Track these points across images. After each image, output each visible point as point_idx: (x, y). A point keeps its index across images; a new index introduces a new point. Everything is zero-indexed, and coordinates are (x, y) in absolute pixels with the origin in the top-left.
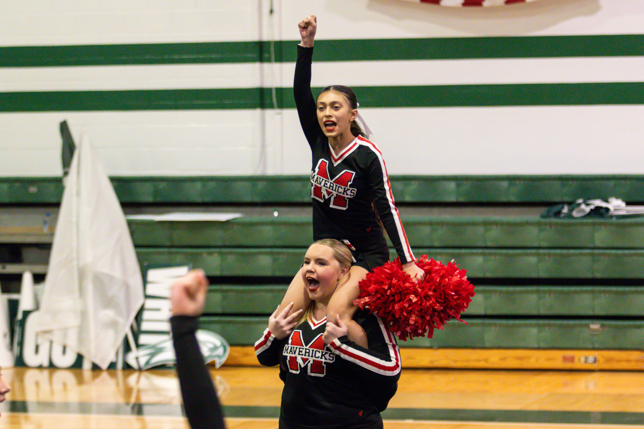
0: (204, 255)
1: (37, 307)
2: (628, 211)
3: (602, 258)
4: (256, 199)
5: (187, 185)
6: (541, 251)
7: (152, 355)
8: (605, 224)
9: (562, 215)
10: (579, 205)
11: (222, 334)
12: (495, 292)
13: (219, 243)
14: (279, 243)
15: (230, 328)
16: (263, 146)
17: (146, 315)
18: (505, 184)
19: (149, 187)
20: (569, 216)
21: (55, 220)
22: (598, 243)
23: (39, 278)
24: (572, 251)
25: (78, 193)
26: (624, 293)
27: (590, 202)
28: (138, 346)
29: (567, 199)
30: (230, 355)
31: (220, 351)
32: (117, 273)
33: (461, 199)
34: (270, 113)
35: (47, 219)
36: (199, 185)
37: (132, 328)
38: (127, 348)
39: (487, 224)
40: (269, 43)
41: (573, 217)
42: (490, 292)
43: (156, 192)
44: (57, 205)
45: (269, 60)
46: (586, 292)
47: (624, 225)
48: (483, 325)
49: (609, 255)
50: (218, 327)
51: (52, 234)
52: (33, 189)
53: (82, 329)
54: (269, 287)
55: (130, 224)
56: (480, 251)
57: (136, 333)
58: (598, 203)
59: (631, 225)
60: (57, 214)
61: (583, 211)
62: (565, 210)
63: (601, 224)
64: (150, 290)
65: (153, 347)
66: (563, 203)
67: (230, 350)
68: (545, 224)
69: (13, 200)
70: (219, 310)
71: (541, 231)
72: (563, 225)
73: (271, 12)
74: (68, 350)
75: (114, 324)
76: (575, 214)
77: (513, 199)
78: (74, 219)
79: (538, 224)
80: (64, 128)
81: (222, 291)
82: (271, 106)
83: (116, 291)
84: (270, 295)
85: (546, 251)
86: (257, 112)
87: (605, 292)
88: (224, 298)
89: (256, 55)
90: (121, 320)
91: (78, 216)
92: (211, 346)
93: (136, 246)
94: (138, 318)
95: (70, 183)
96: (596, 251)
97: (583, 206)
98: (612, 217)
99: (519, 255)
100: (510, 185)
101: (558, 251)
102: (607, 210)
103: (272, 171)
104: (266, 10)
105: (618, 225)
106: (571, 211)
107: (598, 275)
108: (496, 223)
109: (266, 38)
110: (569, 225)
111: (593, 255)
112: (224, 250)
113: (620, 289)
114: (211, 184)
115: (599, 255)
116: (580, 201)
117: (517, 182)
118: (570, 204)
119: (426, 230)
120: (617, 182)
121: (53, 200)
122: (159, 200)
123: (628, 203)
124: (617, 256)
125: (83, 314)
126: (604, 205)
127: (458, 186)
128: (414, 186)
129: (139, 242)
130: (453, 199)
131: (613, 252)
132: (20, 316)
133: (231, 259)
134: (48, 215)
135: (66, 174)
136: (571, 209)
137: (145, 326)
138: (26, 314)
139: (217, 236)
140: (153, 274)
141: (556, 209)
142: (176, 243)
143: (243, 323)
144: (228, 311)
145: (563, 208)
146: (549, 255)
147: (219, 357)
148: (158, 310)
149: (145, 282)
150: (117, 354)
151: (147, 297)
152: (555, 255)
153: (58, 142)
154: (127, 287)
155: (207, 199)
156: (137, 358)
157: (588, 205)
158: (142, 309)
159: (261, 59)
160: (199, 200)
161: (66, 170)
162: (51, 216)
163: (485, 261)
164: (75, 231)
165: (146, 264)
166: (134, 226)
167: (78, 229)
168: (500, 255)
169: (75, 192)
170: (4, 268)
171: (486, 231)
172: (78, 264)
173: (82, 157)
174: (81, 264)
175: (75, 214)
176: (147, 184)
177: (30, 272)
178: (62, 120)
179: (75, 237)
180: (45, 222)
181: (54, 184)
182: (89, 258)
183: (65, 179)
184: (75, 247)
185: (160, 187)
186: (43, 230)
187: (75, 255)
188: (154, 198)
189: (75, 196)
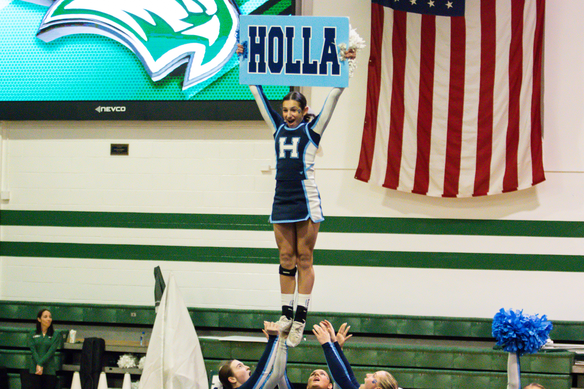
2: (554, 347)
5: (243, 316)
6: (492, 373)
8: (539, 356)
14: (306, 361)
18: (469, 324)
19: (216, 316)
21: (149, 337)
22: (533, 370)
23: (135, 378)
25: (165, 319)
32: (191, 376)
33: (437, 334)
35: (143, 336)
36: (251, 316)
39: (454, 352)
43: (220, 321)
44: (151, 326)
47: (553, 357)
51: (146, 347)
52: (134, 314)
55: (201, 342)
56: (448, 371)
59: (557, 357)
60: (151, 332)
68: (496, 354)
69: (119, 322)
71: (493, 359)
77: (473, 335)
78: (162, 337)
79: (491, 354)
80: (157, 272)
85: (496, 373)
91: (165, 334)
93: (205, 358)
95: (159, 310)
96: (532, 375)
98: (543, 350)
99: (478, 375)
100: (472, 325)
105: (548, 357)
108: (461, 352)
111: (529, 377)
114: (260, 316)
115: (534, 377)
117: (477, 323)
119: (412, 355)
121: (148, 323)
122: (222, 326)
123: (555, 342)
127: (435, 324)
128: (404, 323)
129: (207, 356)
130: (431, 334)
131: (544, 375)
134: (144, 333)
135: (157, 304)
140: (216, 378)
146: (498, 376)
152: (502, 376)
153: (152, 281)
154: (197, 386)
160: (250, 326)
161: (158, 301)
162: (146, 334)
163: (453, 379)
164: (162, 345)
165: (211, 371)
166: (204, 344)
167: (164, 344)
168: (463, 374)
169: (163, 318)
170: (111, 369)
171: (454, 357)
172: (163, 369)
173: (169, 293)
174: (166, 369)
175: (162, 333)
176: (214, 314)
177: (130, 373)
178: (156, 266)
179: (162, 350)
180: (141, 338)
181: (148, 311)
182: (171, 364)
183: (156, 308)
184: (162, 357)
185: (224, 317)
186: (139, 343)
187: (162, 362)
188: (219, 324)
189: (163, 320)
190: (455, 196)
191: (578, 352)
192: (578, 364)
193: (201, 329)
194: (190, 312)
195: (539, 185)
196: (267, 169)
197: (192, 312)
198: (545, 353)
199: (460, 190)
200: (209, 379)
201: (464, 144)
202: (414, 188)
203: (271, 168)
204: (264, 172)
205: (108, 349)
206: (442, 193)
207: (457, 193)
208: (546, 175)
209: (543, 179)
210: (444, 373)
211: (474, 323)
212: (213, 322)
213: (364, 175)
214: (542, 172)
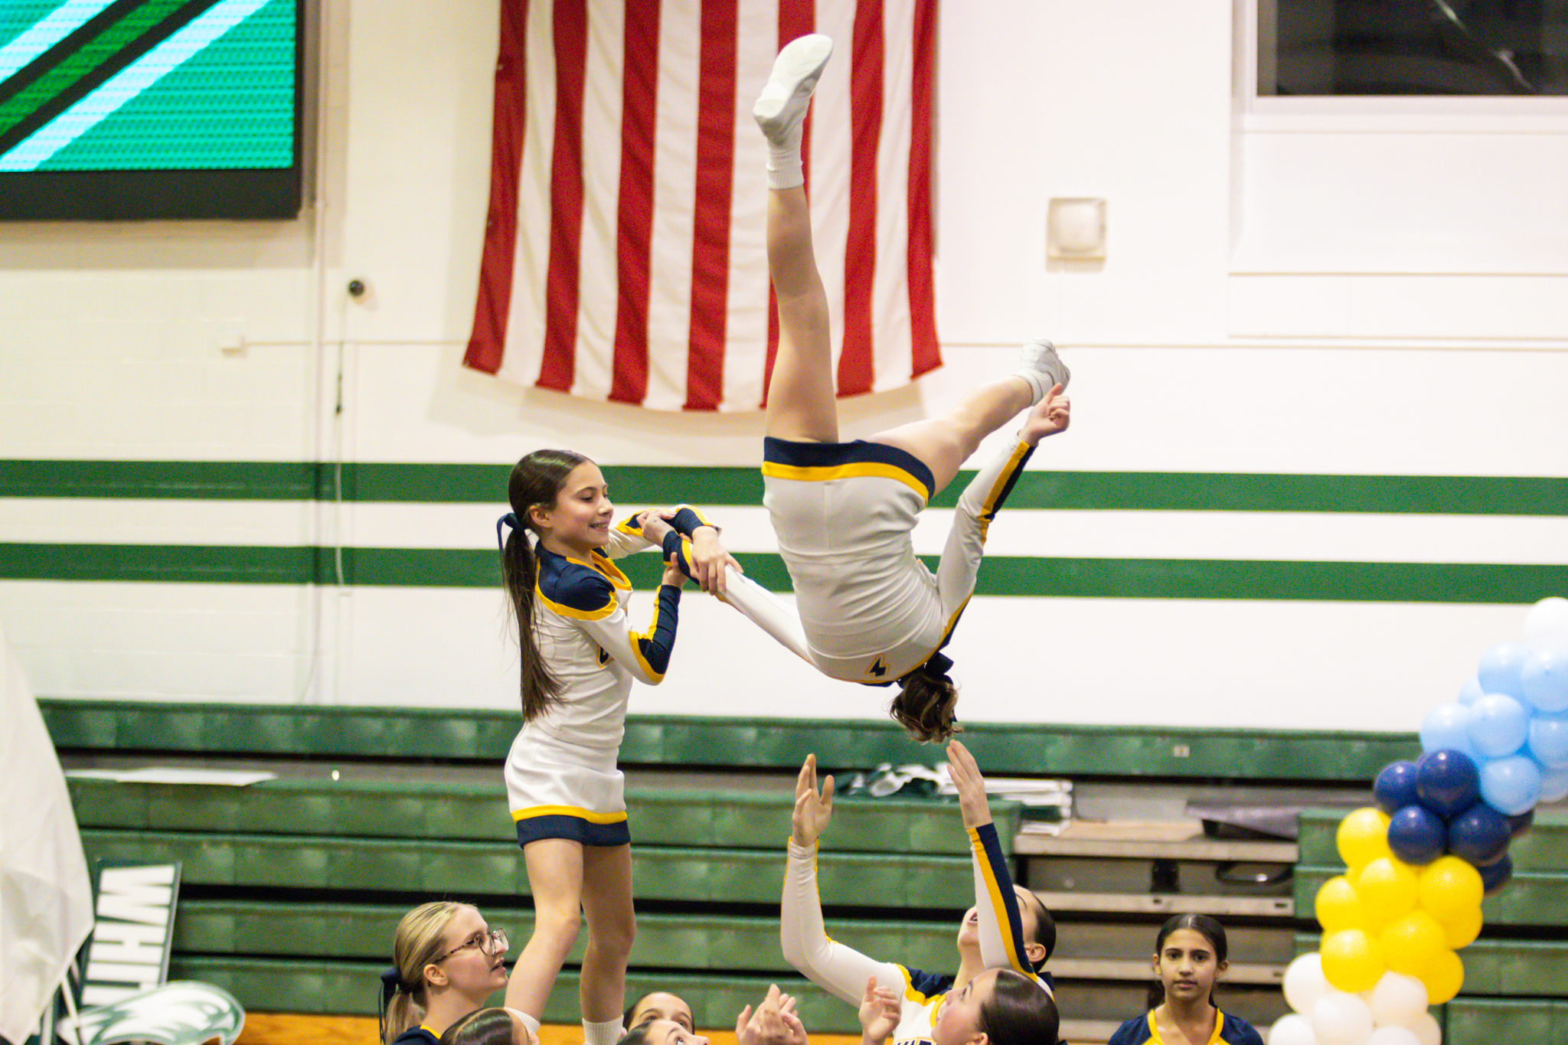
0: (205, 847)
3: (922, 871)
4: (302, 748)
5: (177, 719)
7: (106, 1025)
8: (929, 811)
9: (853, 793)
10: (883, 774)
11: (235, 991)
12: (727, 927)
13: (232, 825)
14: (339, 829)
15: (248, 979)
16: (316, 653)
17: (96, 951)
18: (751, 734)
19: (108, 719)
20: (865, 794)
22: (916, 845)
24: (869, 858)
27: (903, 769)
28: (80, 1006)
29: (862, 763)
30: (245, 1027)
31: (229, 1020)
32: (46, 874)
33: (672, 758)
34: (329, 592)
36: (198, 719)
37: (70, 973)
38: (60, 1010)
39: (716, 804)
40: (332, 466)
41: (870, 796)
42: (719, 927)
43: (121, 730)
45: (331, 497)
46: (892, 932)
48: (705, 987)
49: (935, 866)
50: (226, 976)
54: (320, 908)
55: (72, 785)
56: (703, 852)
57: (78, 983)
58: (918, 771)
61: (890, 785)
62: (859, 782)
63: (920, 810)
64: (106, 907)
65: (108, 1009)
66: (854, 770)
67: (247, 1018)
70: (229, 947)
72: (853, 810)
73: (339, 409)
75: (38, 967)
76: (875, 790)
77: (765, 761)
81: (234, 912)
82: (334, 581)
83: (41, 906)
84: (321, 922)
86: (310, 589)
87: (926, 932)
88: (238, 925)
89: (309, 487)
90: (51, 960)
92: (212, 1011)
93: (82, 827)
94: (82, 956)
96: (911, 859)
97: (891, 778)
98: (941, 797)
100: (761, 736)
101: (844, 857)
102: (933, 784)
103: (328, 698)
104: (329, 406)
106: (868, 784)
107: (915, 902)
108: (733, 804)
109: (326, 456)
110: (864, 810)
111: (906, 865)
112: (239, 838)
114: (221, 719)
115: (918, 865)
116: (885, 767)
117: (773, 731)
118: (866, 771)
122: (125, 743)
124: (949, 868)
126: (927, 775)
127: (666, 734)
129: (89, 819)
130: (655, 758)
131: (940, 860)
133: (252, 853)
136: (869, 780)
137: (94, 972)
139: (231, 812)
140: (111, 878)
141: (843, 779)
142: (154, 823)
143: (272, 970)
144: (244, 948)
145: (853, 779)
147: (226, 1031)
148: (119, 943)
149: (96, 891)
150: (42, 1019)
151: (98, 918)
152: (838, 863)
154: (64, 899)
155: (214, 746)
156: (78, 1030)
157: (899, 774)
158: (89, 941)
159: (318, 495)
160: (196, 745)
163: (712, 870)
165: (99, 860)
166: (79, 791)
168: (739, 860)
171: (715, 817)
176: (103, 714)
185: (129, 720)
188: (117, 739)
190: (712, 407)
191: (1031, 801)
192: (1030, 831)
193: (70, 752)
194: (44, 711)
195: (928, 379)
196: (233, 343)
197: (49, 712)
198: (946, 803)
199: (728, 391)
200: (92, 880)
201: (735, 276)
202: (614, 389)
203: (247, 340)
204: (229, 352)
206: (681, 399)
207: (718, 396)
208: (945, 354)
209: (936, 363)
210: (689, 858)
211: (765, 730)
212: (101, 734)
213: (485, 356)
214: (936, 346)
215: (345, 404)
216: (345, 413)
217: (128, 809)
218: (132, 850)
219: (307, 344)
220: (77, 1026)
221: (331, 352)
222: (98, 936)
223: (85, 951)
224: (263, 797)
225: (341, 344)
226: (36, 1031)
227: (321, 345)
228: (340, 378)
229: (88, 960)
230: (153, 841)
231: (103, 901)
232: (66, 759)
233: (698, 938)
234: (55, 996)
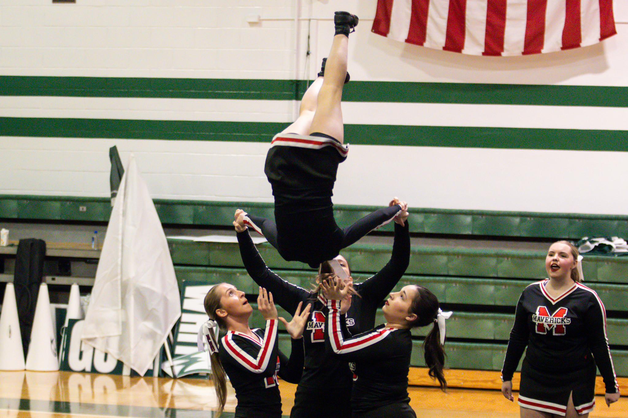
0: (238, 274)
1: (83, 317)
7: (187, 365)
8: (608, 261)
10: (585, 242)
12: (504, 319)
17: (183, 328)
18: (517, 220)
19: (190, 209)
21: (103, 237)
22: (600, 279)
23: (85, 290)
25: (124, 214)
26: (622, 324)
27: (594, 240)
28: (173, 356)
29: (573, 236)
32: (157, 288)
33: (476, 233)
35: (95, 236)
37: (168, 338)
38: (164, 357)
39: (498, 256)
40: (305, 82)
42: (499, 318)
43: (195, 216)
44: (105, 224)
47: (626, 262)
48: (492, 349)
49: (610, 289)
51: (99, 251)
52: (83, 209)
53: (123, 339)
55: (170, 243)
56: (491, 280)
57: (173, 343)
58: (602, 241)
60: (105, 231)
61: (588, 247)
63: (603, 260)
64: (187, 305)
65: (188, 357)
69: (64, 218)
73: (308, 54)
74: (109, 357)
75: (152, 335)
77: (524, 234)
78: (120, 237)
80: (114, 153)
83: (154, 304)
89: (292, 93)
90: (159, 332)
91: (123, 234)
93: (175, 264)
94: (175, 330)
95: (117, 204)
96: (598, 285)
97: (588, 243)
98: (614, 254)
100: (521, 221)
102: (610, 247)
104: (303, 52)
105: (619, 262)
108: (507, 256)
109: (301, 77)
113: (619, 320)
115: (601, 288)
116: (586, 238)
117: (528, 219)
118: (576, 240)
119: (443, 259)
120: (621, 222)
121: (102, 219)
122: (197, 223)
124: (617, 290)
125: (125, 325)
126: (607, 243)
127: (474, 220)
128: (433, 218)
129: (178, 262)
130: (468, 232)
131: (614, 286)
132: (66, 325)
134: (96, 232)
135: (114, 195)
136: (577, 245)
137: (181, 338)
138: (73, 322)
140: (190, 291)
142: (212, 264)
148: (193, 323)
149: (182, 297)
150: (154, 362)
151: (184, 311)
153: (107, 165)
154: (166, 300)
156: (172, 367)
157: (592, 242)
158: (179, 322)
159: (297, 97)
161: (115, 191)
162: (99, 234)
163: (496, 290)
164: (120, 248)
165: (184, 281)
166: (174, 246)
167: (123, 246)
168: (510, 285)
169: (121, 212)
170: (53, 279)
171: (498, 262)
172: (121, 279)
173: (129, 181)
174: (125, 279)
175: (120, 232)
176: (187, 207)
177: (78, 284)
178: (112, 146)
179: (120, 254)
180: (93, 239)
181: (102, 204)
182: (131, 273)
183: (112, 200)
184: (119, 263)
185: (200, 211)
186: (90, 246)
187: (119, 271)
188: (194, 220)
189: (121, 217)
190: (498, 54)
193: (169, 227)
194: (157, 205)
195: (608, 41)
196: (255, 20)
197: (159, 206)
198: (616, 257)
199: (506, 46)
200: (180, 292)
202: (446, 44)
203: (262, 18)
204: (252, 24)
205: (49, 253)
206: (483, 50)
207: (502, 49)
208: (618, 27)
209: (613, 32)
210: (485, 283)
211: (525, 218)
212: (186, 217)
213: (382, 27)
214: (613, 23)
215: (312, 50)
216: (311, 55)
217: (199, 256)
218: (200, 276)
219: (293, 20)
220: (172, 365)
221: (304, 24)
222: (183, 320)
223: (176, 328)
224: (267, 250)
225: (310, 20)
226: (151, 368)
227: (299, 20)
228: (309, 37)
229: (178, 332)
230: (213, 272)
231: (186, 301)
232: (167, 230)
233: (489, 324)
234: (161, 349)
